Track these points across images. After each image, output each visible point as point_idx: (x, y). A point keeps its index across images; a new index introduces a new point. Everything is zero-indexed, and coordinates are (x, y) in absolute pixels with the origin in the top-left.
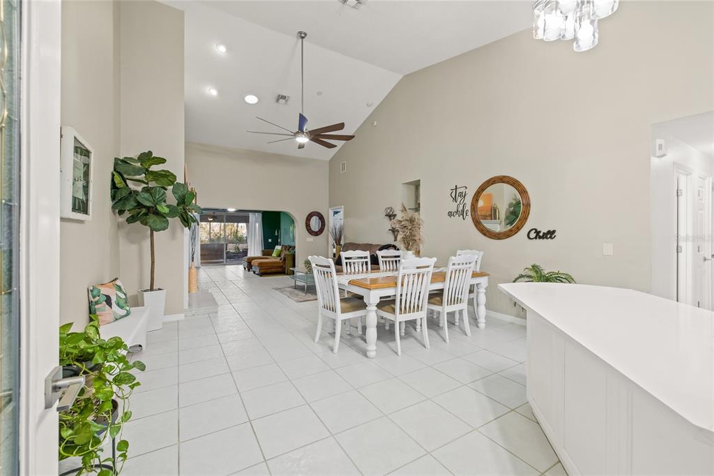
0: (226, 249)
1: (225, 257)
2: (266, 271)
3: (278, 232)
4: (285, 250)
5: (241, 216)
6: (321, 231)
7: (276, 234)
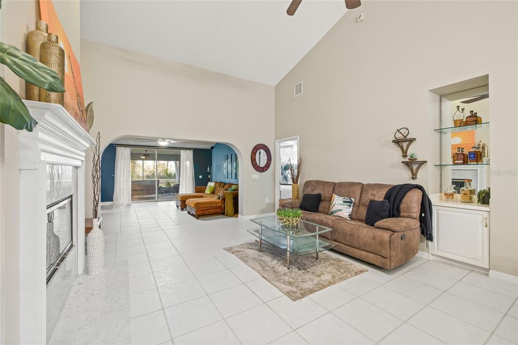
0: (158, 185)
1: (156, 193)
2: (203, 212)
3: (210, 169)
4: (219, 186)
5: (172, 154)
6: (267, 166)
7: (208, 170)
